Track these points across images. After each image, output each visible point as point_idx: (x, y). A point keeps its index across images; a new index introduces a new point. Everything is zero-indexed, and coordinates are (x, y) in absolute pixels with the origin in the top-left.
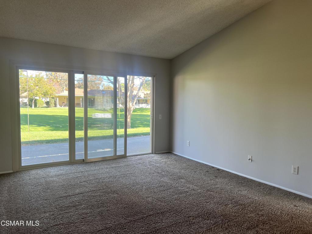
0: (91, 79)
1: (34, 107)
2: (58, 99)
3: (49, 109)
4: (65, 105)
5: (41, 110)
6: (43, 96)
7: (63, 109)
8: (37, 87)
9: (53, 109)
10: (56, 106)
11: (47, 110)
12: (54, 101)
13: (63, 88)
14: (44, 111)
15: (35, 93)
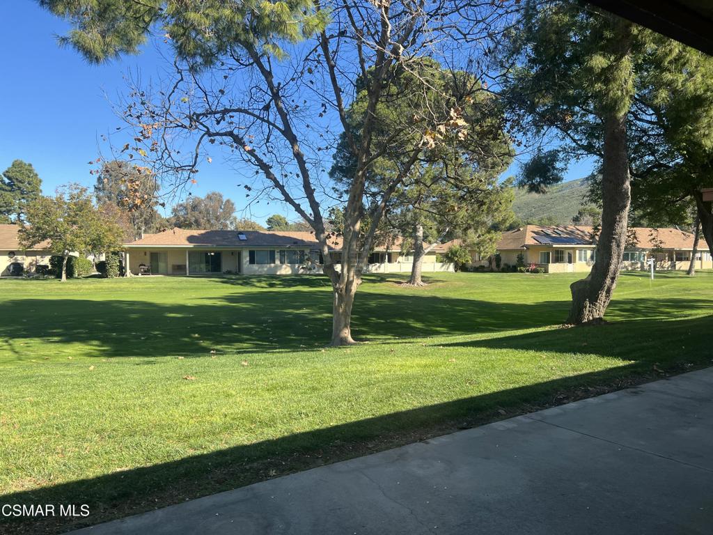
0: (206, 205)
1: (67, 278)
2: (128, 255)
3: (105, 283)
4: (145, 271)
5: (84, 284)
6: (89, 248)
7: (142, 280)
8: (75, 227)
9: (116, 282)
10: (122, 274)
11: (99, 285)
12: (117, 261)
13: (139, 228)
14: (92, 286)
15: (68, 242)
